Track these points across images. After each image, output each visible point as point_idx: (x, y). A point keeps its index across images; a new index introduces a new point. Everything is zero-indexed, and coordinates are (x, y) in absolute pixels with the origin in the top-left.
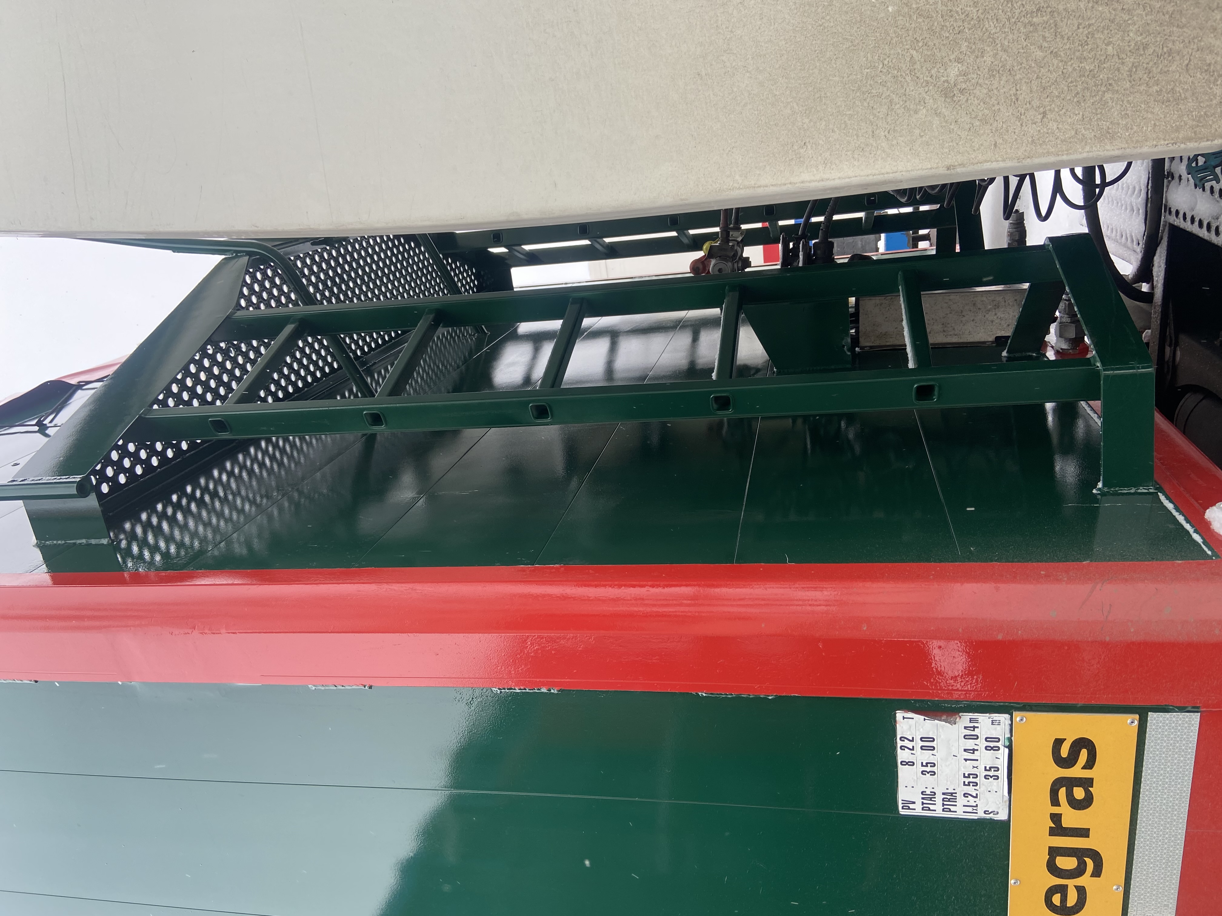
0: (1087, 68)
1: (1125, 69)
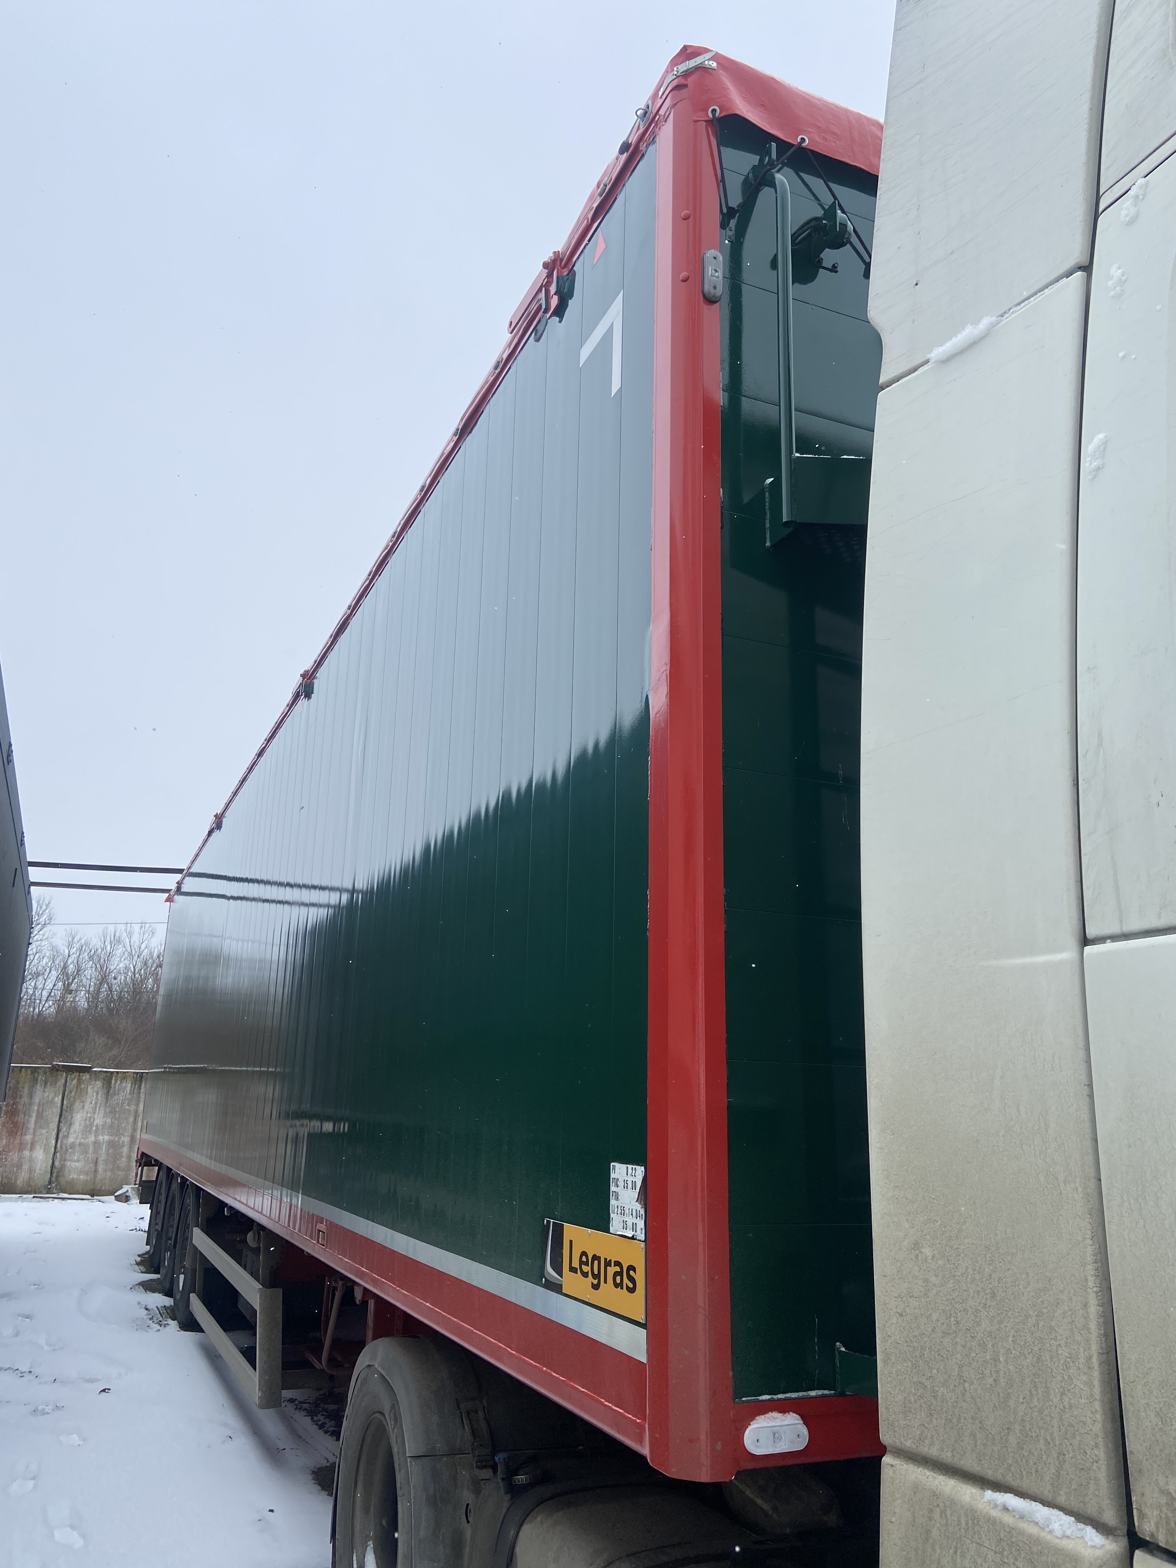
0: (926, 1352)
1: (923, 1379)
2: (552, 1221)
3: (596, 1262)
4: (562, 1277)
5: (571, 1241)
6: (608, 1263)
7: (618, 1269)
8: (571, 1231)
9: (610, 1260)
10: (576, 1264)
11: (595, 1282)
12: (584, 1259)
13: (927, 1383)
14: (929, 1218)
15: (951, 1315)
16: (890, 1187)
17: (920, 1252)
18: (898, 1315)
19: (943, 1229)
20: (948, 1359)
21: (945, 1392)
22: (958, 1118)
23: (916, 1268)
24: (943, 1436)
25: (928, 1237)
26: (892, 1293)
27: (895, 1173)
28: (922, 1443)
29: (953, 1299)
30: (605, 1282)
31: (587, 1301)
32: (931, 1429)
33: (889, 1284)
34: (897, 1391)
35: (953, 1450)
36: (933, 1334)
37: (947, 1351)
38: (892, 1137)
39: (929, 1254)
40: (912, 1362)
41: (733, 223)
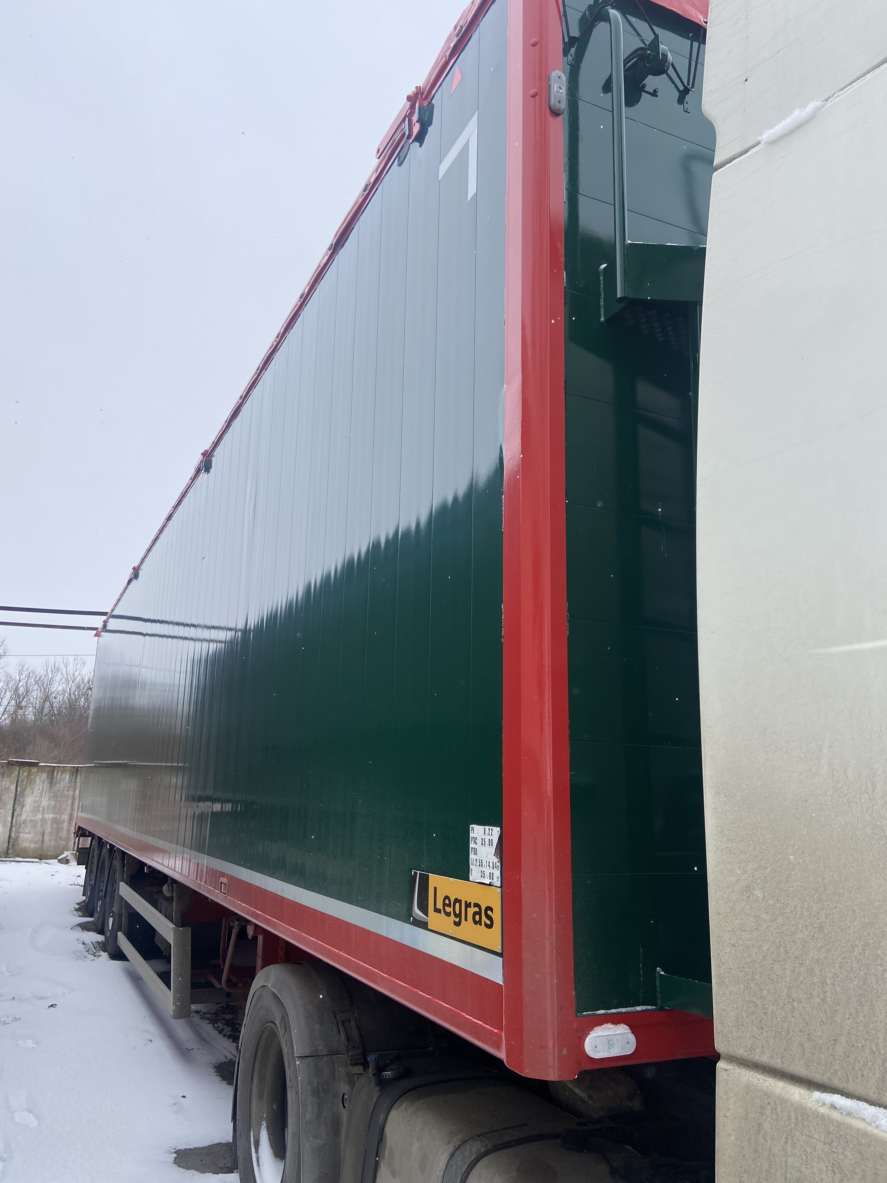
2: (419, 872)
3: (457, 905)
4: (428, 917)
5: (435, 888)
6: (468, 905)
7: (477, 909)
8: (434, 879)
9: (470, 903)
10: (440, 906)
11: (457, 920)
12: (447, 902)
13: (759, 1002)
14: (760, 865)
15: (780, 945)
16: (724, 840)
17: (752, 893)
18: (731, 946)
19: (773, 874)
20: (778, 982)
21: (775, 1009)
22: (788, 781)
23: (748, 907)
24: (773, 1046)
25: (759, 881)
26: (726, 928)
27: (728, 829)
28: (753, 1051)
29: (783, 932)
30: (466, 920)
31: (450, 935)
32: (762, 1040)
33: (723, 921)
34: (730, 1008)
35: (783, 1057)
36: (763, 961)
37: (777, 975)
38: (725, 799)
39: (759, 895)
40: (744, 984)
41: (573, 50)
